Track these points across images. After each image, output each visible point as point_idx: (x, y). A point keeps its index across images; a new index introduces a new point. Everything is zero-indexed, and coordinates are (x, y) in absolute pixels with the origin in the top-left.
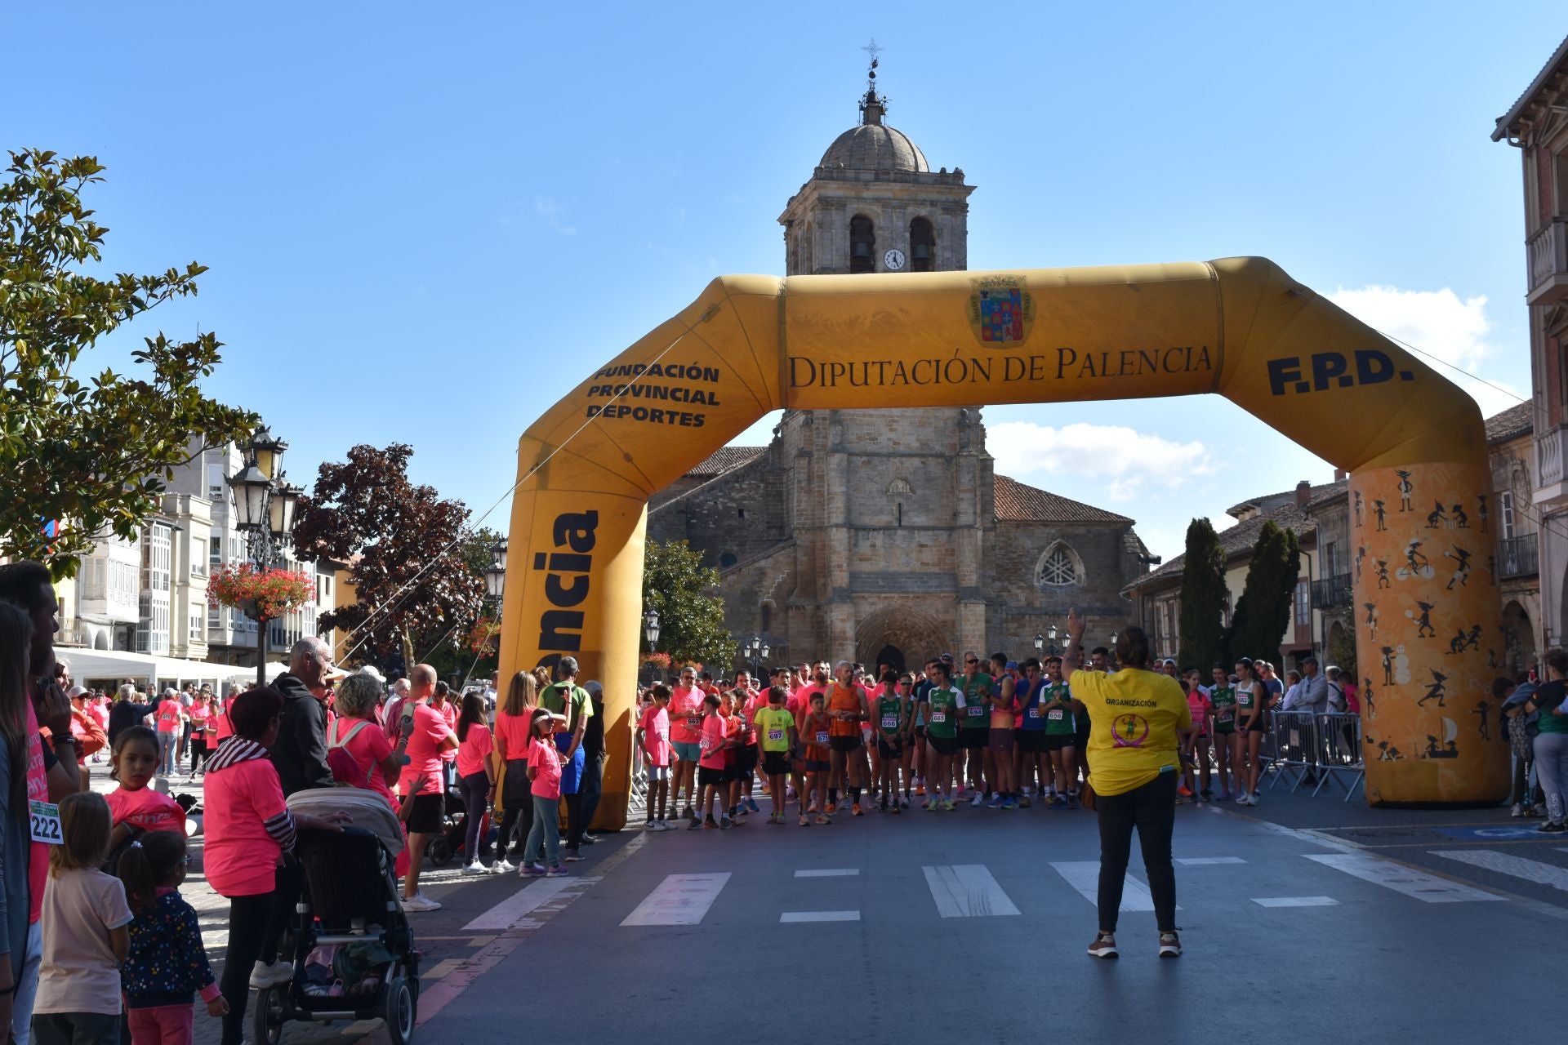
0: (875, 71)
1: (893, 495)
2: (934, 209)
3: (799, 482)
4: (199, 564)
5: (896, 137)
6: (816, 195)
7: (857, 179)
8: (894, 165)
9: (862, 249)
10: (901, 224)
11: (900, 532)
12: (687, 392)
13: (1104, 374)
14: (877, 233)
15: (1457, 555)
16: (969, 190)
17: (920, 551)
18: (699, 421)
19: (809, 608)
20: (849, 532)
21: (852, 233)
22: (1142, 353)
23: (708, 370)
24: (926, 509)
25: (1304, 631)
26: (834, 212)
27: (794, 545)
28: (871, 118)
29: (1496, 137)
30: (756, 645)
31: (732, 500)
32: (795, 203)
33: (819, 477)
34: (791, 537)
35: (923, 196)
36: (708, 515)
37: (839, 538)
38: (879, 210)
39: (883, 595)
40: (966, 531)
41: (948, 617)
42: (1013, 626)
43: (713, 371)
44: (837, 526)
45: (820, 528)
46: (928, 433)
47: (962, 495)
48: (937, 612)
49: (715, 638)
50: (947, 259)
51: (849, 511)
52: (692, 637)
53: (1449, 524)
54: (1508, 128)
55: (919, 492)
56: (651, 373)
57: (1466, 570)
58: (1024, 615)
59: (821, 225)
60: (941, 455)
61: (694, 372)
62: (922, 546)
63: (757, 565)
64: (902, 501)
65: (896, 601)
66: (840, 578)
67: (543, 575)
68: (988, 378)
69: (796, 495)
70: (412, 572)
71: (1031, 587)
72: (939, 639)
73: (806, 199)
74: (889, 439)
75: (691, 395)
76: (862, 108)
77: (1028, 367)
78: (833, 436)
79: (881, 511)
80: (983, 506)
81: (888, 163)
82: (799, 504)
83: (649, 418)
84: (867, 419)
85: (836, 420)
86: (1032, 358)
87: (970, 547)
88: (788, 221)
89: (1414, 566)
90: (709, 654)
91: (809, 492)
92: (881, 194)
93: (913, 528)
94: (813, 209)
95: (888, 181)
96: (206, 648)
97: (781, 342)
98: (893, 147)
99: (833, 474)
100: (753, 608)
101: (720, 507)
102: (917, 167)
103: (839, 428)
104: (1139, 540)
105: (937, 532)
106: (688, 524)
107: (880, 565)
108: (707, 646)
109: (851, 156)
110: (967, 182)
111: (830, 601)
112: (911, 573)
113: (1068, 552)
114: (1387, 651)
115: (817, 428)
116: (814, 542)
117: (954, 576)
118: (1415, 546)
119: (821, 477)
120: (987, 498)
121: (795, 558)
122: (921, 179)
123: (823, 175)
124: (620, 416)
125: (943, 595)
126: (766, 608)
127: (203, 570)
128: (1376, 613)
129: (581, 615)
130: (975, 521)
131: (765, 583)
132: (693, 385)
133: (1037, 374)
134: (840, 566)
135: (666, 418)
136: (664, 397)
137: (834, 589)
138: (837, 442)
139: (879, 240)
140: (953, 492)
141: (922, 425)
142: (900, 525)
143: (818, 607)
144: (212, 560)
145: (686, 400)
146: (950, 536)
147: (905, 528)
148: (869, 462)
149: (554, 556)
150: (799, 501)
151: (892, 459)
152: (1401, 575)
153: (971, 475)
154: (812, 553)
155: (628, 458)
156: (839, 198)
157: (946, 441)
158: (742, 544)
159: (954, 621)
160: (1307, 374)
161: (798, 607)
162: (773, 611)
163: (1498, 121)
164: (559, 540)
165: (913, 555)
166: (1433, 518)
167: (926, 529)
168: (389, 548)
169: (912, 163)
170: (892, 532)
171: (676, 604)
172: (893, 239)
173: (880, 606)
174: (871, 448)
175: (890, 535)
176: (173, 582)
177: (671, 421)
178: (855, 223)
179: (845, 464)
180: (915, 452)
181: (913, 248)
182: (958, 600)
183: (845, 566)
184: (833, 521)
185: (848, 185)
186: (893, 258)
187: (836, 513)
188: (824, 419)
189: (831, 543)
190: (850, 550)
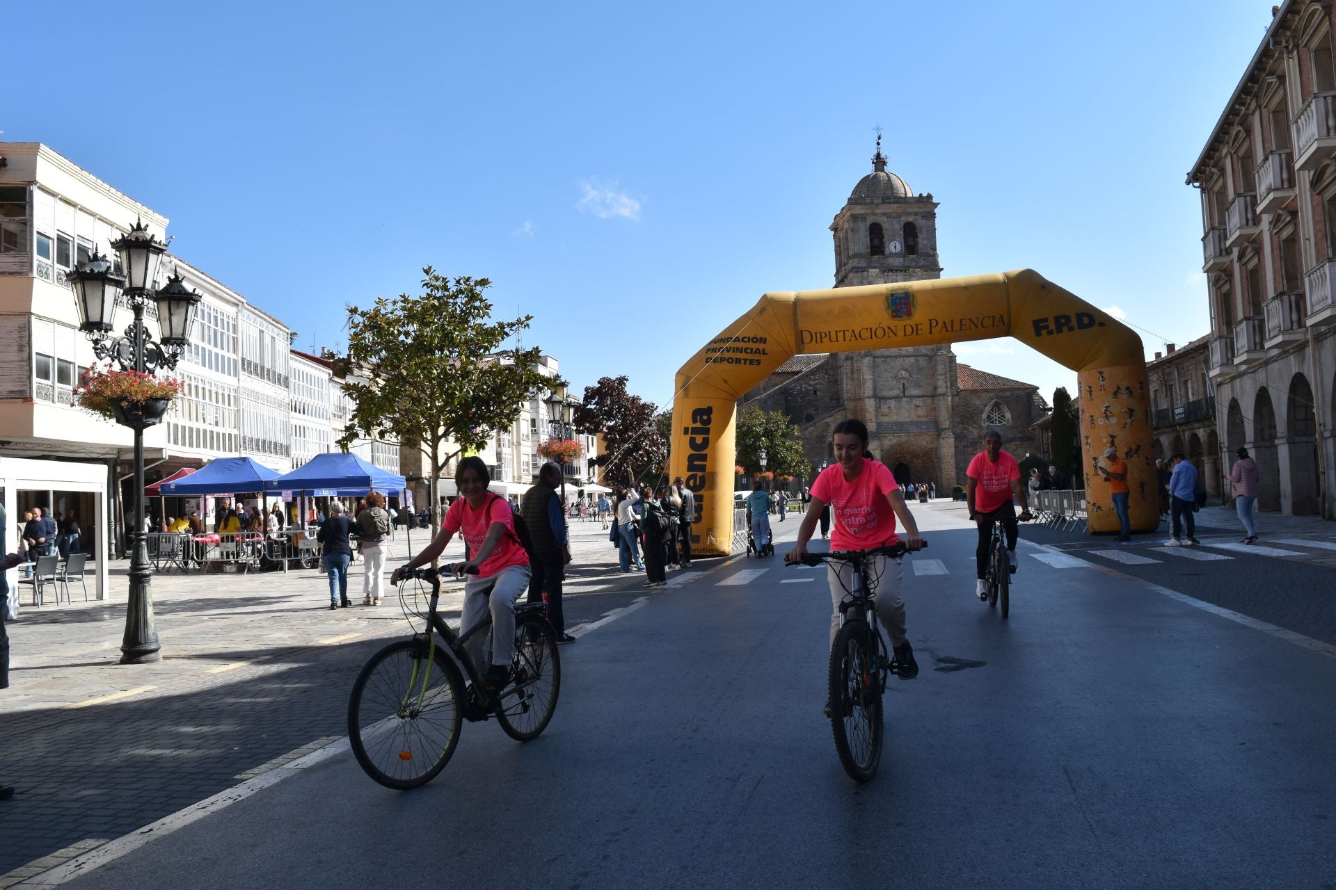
0: (880, 141)
1: (900, 378)
2: (916, 217)
3: (847, 374)
4: (526, 433)
5: (893, 178)
6: (849, 213)
7: (872, 203)
8: (893, 193)
9: (876, 242)
10: (898, 227)
11: (904, 399)
12: (752, 349)
13: (952, 331)
14: (885, 232)
15: (1127, 410)
16: (936, 205)
17: (916, 409)
18: (758, 362)
20: (875, 401)
21: (871, 233)
22: (970, 319)
23: (761, 338)
24: (918, 385)
26: (860, 223)
27: (845, 408)
28: (878, 168)
29: (1188, 183)
31: (810, 385)
32: (838, 218)
33: (857, 371)
34: (843, 405)
35: (910, 210)
36: (797, 394)
37: (870, 404)
38: (886, 220)
39: (896, 435)
40: (942, 397)
41: (933, 446)
42: (970, 449)
43: (764, 338)
44: (869, 397)
45: (859, 399)
47: (938, 377)
48: (927, 443)
49: (798, 462)
50: (926, 245)
51: (875, 389)
52: (785, 462)
53: (1124, 396)
54: (1193, 177)
55: (914, 376)
56: (735, 341)
57: (1133, 418)
58: (977, 443)
59: (853, 230)
60: (926, 355)
61: (755, 340)
62: (917, 406)
63: (825, 421)
64: (905, 382)
65: (904, 438)
67: (688, 437)
68: (896, 335)
69: (845, 381)
70: (630, 437)
71: (981, 427)
73: (844, 216)
75: (754, 351)
76: (873, 163)
77: (915, 329)
79: (893, 388)
80: (951, 383)
81: (889, 193)
82: (847, 386)
86: (917, 325)
87: (945, 407)
88: (835, 228)
89: (1107, 417)
90: (795, 471)
91: (852, 379)
92: (885, 211)
93: (911, 397)
94: (848, 222)
95: (890, 203)
96: (531, 477)
97: (796, 323)
98: (892, 184)
99: (865, 369)
100: (824, 445)
101: (804, 390)
102: (906, 194)
104: (1042, 398)
105: (925, 398)
106: (786, 400)
107: (894, 418)
108: (794, 466)
109: (868, 191)
110: (934, 201)
112: (912, 422)
113: (1001, 406)
114: (1095, 459)
116: (856, 406)
117: (936, 423)
118: (1107, 407)
119: (859, 371)
120: (953, 377)
122: (908, 201)
123: (853, 202)
124: (721, 362)
125: (930, 433)
127: (527, 436)
128: (1089, 441)
129: (706, 455)
130: (947, 391)
132: (754, 346)
133: (919, 332)
134: (871, 420)
135: (742, 362)
136: (741, 352)
139: (886, 236)
140: (933, 376)
142: (904, 395)
144: (532, 430)
145: (751, 353)
146: (933, 400)
147: (907, 397)
148: (885, 361)
149: (692, 428)
150: (847, 385)
151: (898, 359)
152: (1100, 421)
153: (943, 365)
155: (725, 381)
156: (862, 214)
158: (817, 410)
159: (936, 448)
160: (1052, 326)
163: (1188, 174)
164: (695, 421)
165: (912, 412)
166: (1115, 394)
167: (919, 397)
168: (619, 426)
169: (903, 192)
170: (900, 399)
171: (776, 445)
172: (893, 236)
173: (895, 441)
174: (886, 353)
175: (899, 401)
176: (513, 443)
177: (745, 363)
178: (872, 228)
179: (871, 362)
180: (911, 354)
181: (906, 241)
182: (939, 436)
183: (874, 420)
184: (866, 395)
185: (867, 207)
186: (895, 246)
187: (868, 390)
189: (866, 407)
190: (876, 411)
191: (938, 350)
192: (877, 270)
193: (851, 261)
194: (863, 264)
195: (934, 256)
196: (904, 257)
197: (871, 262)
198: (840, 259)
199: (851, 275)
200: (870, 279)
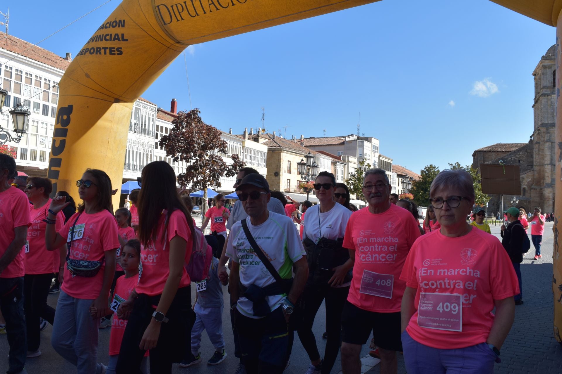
3: (536, 151)
6: (542, 65)
12: (111, 35)
18: (120, 52)
19: (538, 189)
20: (551, 167)
21: (554, 75)
23: (120, 22)
27: (534, 170)
30: (515, 200)
31: (517, 157)
32: (537, 68)
33: (542, 150)
34: (533, 168)
36: (509, 162)
37: (548, 168)
43: (122, 21)
44: (547, 164)
45: (542, 165)
51: (551, 160)
56: (100, 28)
59: (543, 74)
61: (114, 24)
66: (548, 180)
69: (534, 155)
75: (113, 37)
78: (547, 137)
82: (536, 158)
83: (95, 53)
85: (548, 132)
88: (535, 74)
91: (539, 154)
94: (541, 69)
99: (546, 149)
101: (513, 159)
103: (548, 135)
109: (554, 52)
111: (545, 187)
115: (542, 135)
116: (540, 169)
119: (543, 150)
121: (534, 174)
123: (544, 58)
126: (524, 189)
129: (60, 160)
131: (524, 182)
132: (114, 31)
134: (548, 177)
135: (102, 51)
136: (102, 40)
137: (546, 183)
138: (548, 139)
143: (541, 189)
145: (111, 40)
150: (535, 157)
154: (539, 172)
156: (549, 65)
161: (534, 189)
162: (526, 190)
176: (344, 178)
177: (105, 53)
178: (555, 72)
179: (550, 145)
183: (550, 177)
184: (546, 163)
185: (552, 61)
187: (547, 160)
188: (544, 132)
189: (546, 170)
190: (552, 172)
193: (541, 91)
194: (548, 91)
197: (553, 91)
198: (537, 91)
199: (541, 98)
200: (552, 100)
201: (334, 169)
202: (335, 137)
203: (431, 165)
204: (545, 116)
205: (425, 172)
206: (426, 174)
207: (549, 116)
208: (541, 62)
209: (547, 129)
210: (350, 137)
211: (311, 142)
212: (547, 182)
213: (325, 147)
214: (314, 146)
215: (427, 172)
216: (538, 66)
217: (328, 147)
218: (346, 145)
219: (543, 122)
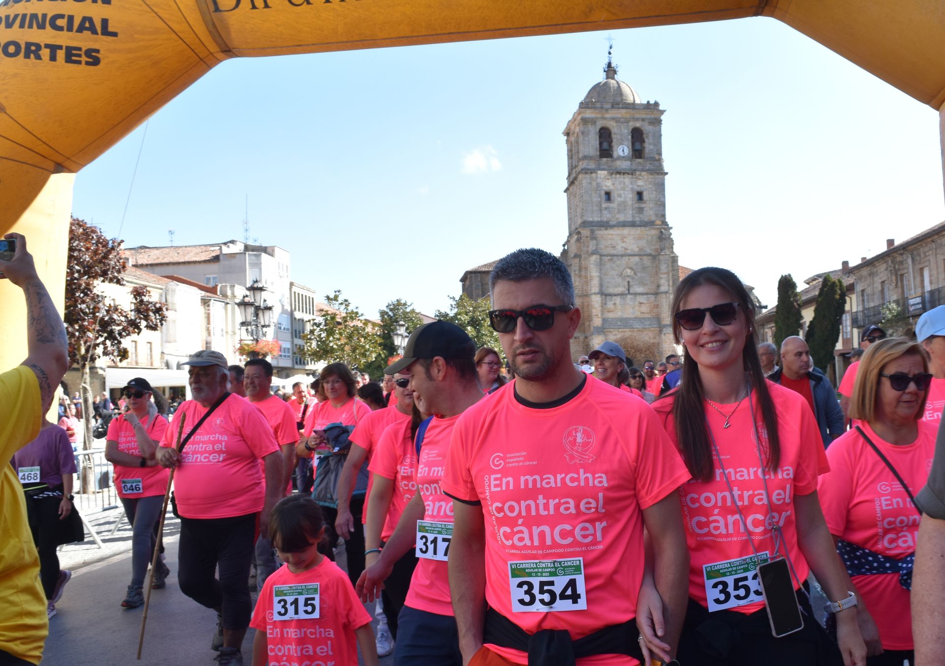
0: (612, 51)
1: (625, 276)
2: (643, 123)
3: (575, 271)
5: (623, 85)
6: (580, 117)
7: (602, 108)
8: (622, 100)
9: (605, 145)
10: (626, 131)
11: (629, 296)
14: (613, 136)
16: (663, 112)
17: (640, 306)
19: (582, 338)
20: (601, 297)
21: (600, 137)
24: (642, 283)
25: (848, 341)
26: (590, 126)
28: (609, 76)
32: (571, 123)
35: (637, 116)
37: (596, 300)
38: (615, 124)
39: (620, 330)
40: (664, 295)
41: (656, 341)
44: (595, 294)
45: (586, 295)
46: (643, 243)
47: (662, 276)
48: (650, 338)
50: (652, 150)
51: (601, 285)
55: (639, 275)
59: (583, 133)
60: (650, 255)
62: (641, 303)
64: (630, 280)
65: (627, 333)
66: (597, 322)
72: (651, 352)
73: (576, 120)
74: (622, 247)
76: (605, 71)
78: (592, 246)
79: (618, 286)
80: (673, 282)
81: (618, 99)
84: (610, 236)
85: (593, 237)
87: (666, 303)
91: (580, 276)
92: (614, 116)
93: (636, 294)
94: (579, 125)
95: (619, 108)
98: (621, 91)
99: (592, 266)
102: (634, 101)
103: (595, 242)
104: (756, 297)
105: (649, 296)
107: (618, 314)
109: (599, 96)
110: (661, 108)
111: (592, 334)
112: (635, 318)
115: (583, 242)
116: (583, 303)
117: (658, 319)
119: (586, 268)
120: (675, 277)
122: (637, 107)
123: (584, 106)
125: (652, 329)
130: (669, 289)
134: (597, 315)
137: (594, 327)
138: (594, 249)
139: (614, 141)
140: (657, 274)
141: (640, 238)
142: (629, 293)
143: (586, 337)
146: (656, 298)
147: (632, 294)
148: (611, 260)
151: (624, 258)
153: (666, 265)
156: (592, 118)
157: (653, 247)
159: (658, 343)
165: (636, 308)
167: (643, 294)
169: (632, 99)
170: (625, 296)
172: (622, 140)
173: (619, 336)
174: (613, 252)
175: (624, 298)
178: (602, 131)
179: (598, 260)
180: (636, 253)
181: (633, 144)
182: (661, 331)
183: (600, 315)
184: (593, 291)
185: (597, 111)
186: (622, 150)
187: (594, 287)
188: (587, 237)
189: (593, 303)
190: (602, 307)
191: (662, 250)
192: (605, 172)
193: (581, 163)
194: (592, 165)
195: (660, 160)
196: (631, 161)
197: (599, 164)
198: (572, 163)
199: (580, 176)
200: (599, 180)
201: (205, 313)
202: (195, 246)
203: (397, 300)
204: (589, 208)
205: (387, 313)
206: (390, 317)
207: (595, 208)
208: (579, 113)
209: (592, 232)
210: (230, 245)
211: (141, 256)
212: (595, 325)
213: (176, 267)
214: (152, 265)
215: (390, 313)
216: (574, 119)
217: (182, 267)
218: (223, 262)
219: (585, 218)
